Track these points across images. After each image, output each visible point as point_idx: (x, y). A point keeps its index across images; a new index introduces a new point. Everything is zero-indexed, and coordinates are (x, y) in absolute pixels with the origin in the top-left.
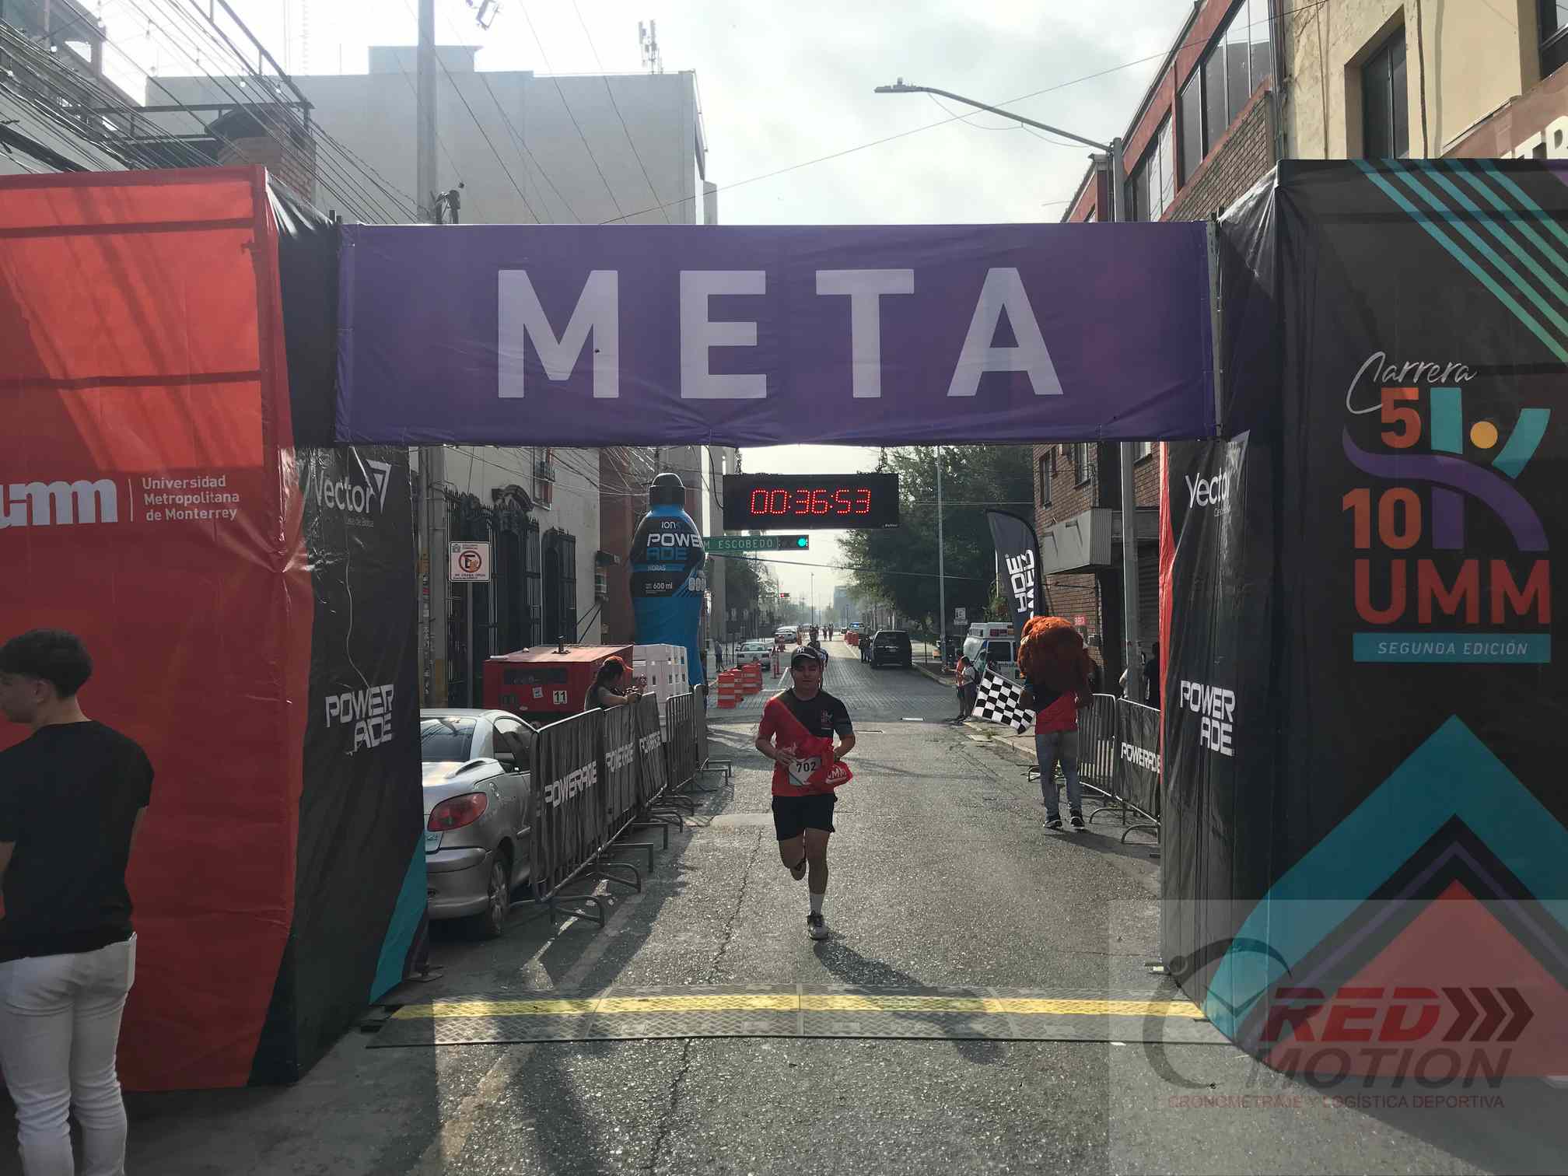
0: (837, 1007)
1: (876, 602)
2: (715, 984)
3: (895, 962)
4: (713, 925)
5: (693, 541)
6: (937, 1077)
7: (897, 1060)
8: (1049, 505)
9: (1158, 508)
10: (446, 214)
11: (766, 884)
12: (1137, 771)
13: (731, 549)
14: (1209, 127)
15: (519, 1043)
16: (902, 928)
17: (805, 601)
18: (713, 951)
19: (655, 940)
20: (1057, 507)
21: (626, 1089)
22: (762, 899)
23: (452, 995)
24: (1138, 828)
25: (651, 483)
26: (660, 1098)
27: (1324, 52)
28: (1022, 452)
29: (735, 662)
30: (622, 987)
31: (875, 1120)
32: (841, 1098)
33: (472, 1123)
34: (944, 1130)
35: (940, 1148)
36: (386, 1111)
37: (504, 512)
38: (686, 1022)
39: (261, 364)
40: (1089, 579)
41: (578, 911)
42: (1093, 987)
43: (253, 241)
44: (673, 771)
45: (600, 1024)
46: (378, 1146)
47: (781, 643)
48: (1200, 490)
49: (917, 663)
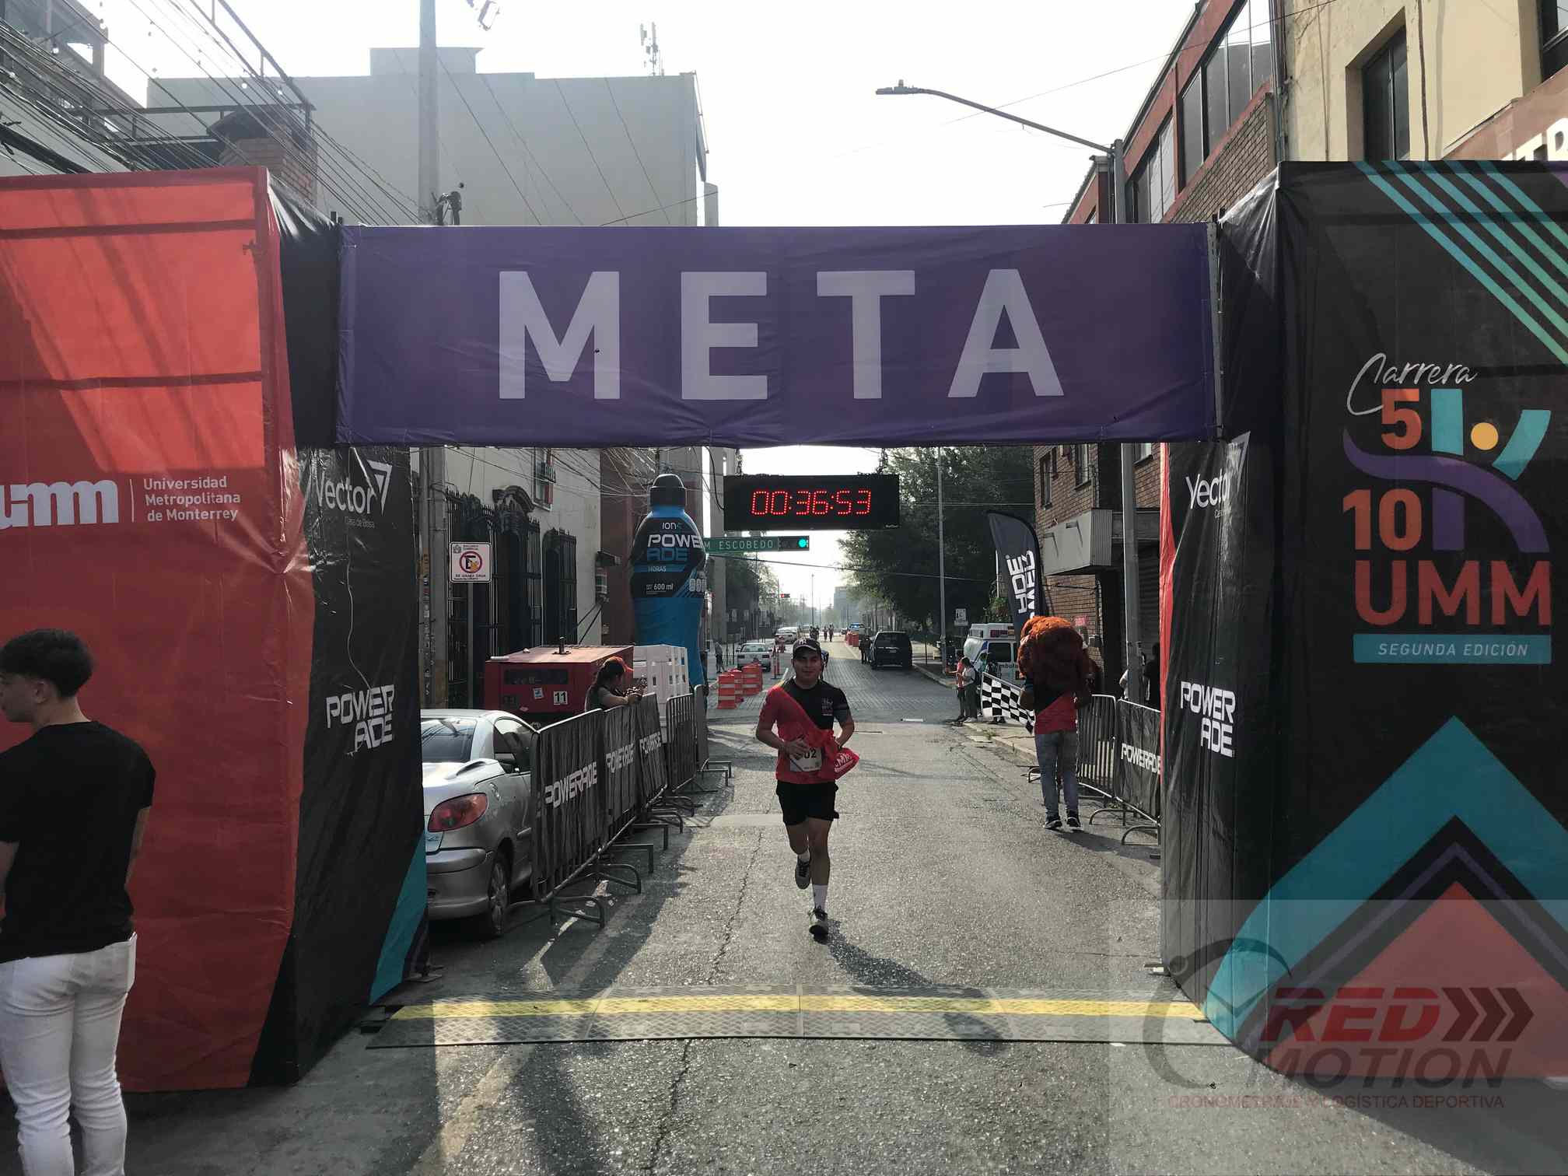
0: (837, 1007)
1: (876, 603)
2: (716, 985)
4: (713, 926)
5: (694, 541)
6: (937, 1077)
7: (897, 1061)
8: (1050, 506)
9: (1159, 509)
10: (448, 216)
11: (765, 885)
12: (1137, 772)
13: (732, 550)
14: (1210, 130)
15: (519, 1043)
16: (902, 929)
17: (806, 602)
18: (713, 952)
19: (655, 941)
20: (1057, 509)
21: (625, 1089)
22: (762, 900)
23: (453, 996)
24: (1139, 829)
25: (652, 484)
26: (659, 1099)
27: (1325, 54)
28: (1022, 453)
29: (736, 662)
30: (622, 988)
31: (874, 1120)
32: (841, 1099)
33: (473, 1124)
34: (943, 1130)
35: (940, 1149)
36: (386, 1111)
37: (506, 512)
38: (687, 1024)
39: (262, 366)
40: (1090, 580)
41: (577, 912)
42: (1092, 988)
43: (255, 242)
44: (676, 771)
45: (600, 1024)
46: (378, 1146)
47: (781, 643)
48: (1201, 491)
49: (917, 664)
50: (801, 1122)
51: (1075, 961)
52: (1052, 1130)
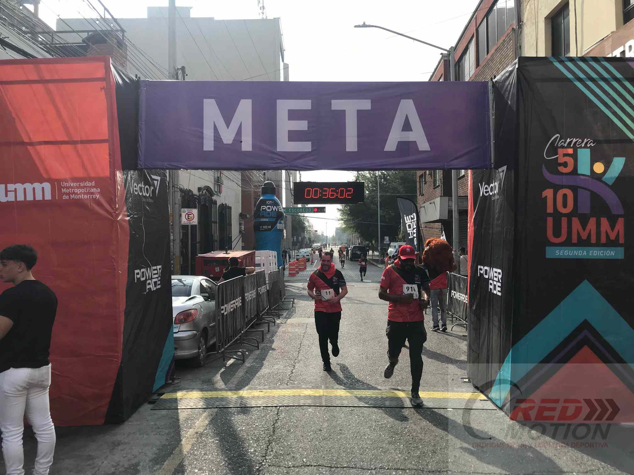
0: (338, 394)
1: (352, 234)
2: (290, 385)
3: (361, 377)
4: (288, 362)
5: (279, 209)
6: (378, 422)
7: (362, 415)
8: (423, 195)
9: (468, 196)
10: (180, 76)
11: (309, 346)
12: (457, 302)
13: (294, 212)
14: (489, 43)
15: (212, 408)
16: (363, 363)
17: (324, 234)
18: (289, 372)
19: (265, 368)
20: (426, 196)
21: (254, 426)
22: (308, 352)
23: (184, 389)
24: (458, 325)
25: (262, 185)
26: (268, 430)
27: (536, 12)
28: (412, 174)
29: (296, 258)
30: (252, 386)
31: (354, 438)
32: (340, 430)
33: (194, 439)
34: (381, 442)
35: (379, 449)
36: (160, 434)
37: (203, 197)
38: (278, 400)
39: (109, 136)
40: (439, 225)
41: (234, 357)
42: (440, 387)
43: (105, 87)
44: (272, 301)
45: (244, 401)
46: (157, 448)
47: (314, 250)
48: (485, 189)
49: (369, 259)
50: (324, 439)
51: (433, 377)
52: (424, 442)
